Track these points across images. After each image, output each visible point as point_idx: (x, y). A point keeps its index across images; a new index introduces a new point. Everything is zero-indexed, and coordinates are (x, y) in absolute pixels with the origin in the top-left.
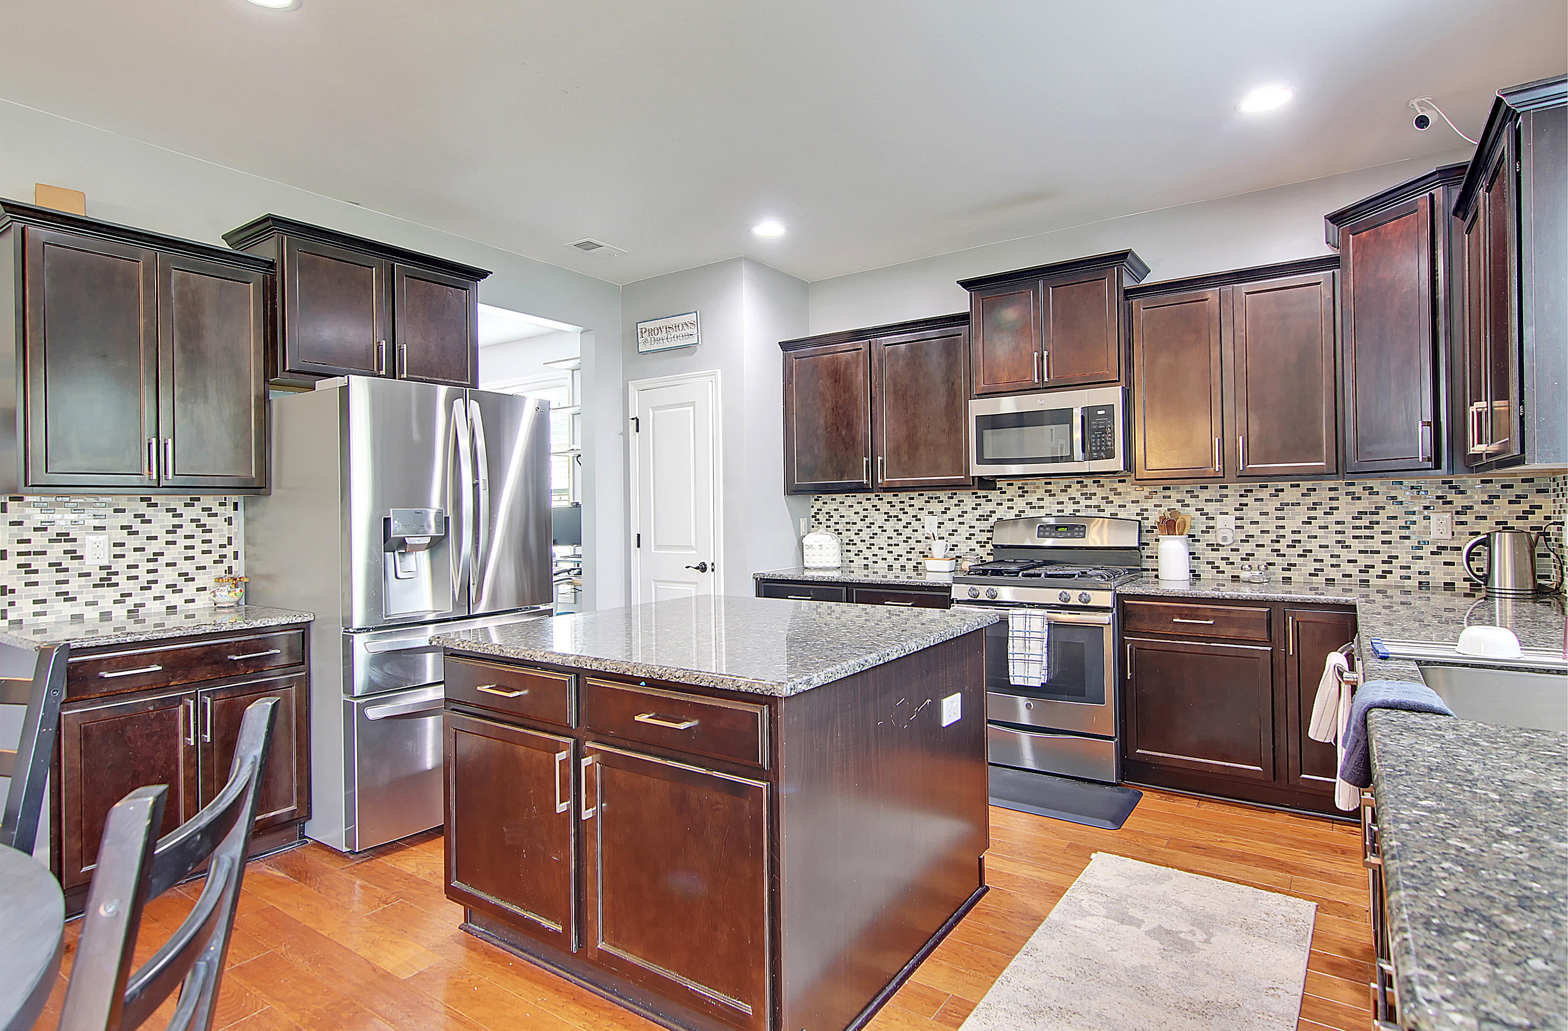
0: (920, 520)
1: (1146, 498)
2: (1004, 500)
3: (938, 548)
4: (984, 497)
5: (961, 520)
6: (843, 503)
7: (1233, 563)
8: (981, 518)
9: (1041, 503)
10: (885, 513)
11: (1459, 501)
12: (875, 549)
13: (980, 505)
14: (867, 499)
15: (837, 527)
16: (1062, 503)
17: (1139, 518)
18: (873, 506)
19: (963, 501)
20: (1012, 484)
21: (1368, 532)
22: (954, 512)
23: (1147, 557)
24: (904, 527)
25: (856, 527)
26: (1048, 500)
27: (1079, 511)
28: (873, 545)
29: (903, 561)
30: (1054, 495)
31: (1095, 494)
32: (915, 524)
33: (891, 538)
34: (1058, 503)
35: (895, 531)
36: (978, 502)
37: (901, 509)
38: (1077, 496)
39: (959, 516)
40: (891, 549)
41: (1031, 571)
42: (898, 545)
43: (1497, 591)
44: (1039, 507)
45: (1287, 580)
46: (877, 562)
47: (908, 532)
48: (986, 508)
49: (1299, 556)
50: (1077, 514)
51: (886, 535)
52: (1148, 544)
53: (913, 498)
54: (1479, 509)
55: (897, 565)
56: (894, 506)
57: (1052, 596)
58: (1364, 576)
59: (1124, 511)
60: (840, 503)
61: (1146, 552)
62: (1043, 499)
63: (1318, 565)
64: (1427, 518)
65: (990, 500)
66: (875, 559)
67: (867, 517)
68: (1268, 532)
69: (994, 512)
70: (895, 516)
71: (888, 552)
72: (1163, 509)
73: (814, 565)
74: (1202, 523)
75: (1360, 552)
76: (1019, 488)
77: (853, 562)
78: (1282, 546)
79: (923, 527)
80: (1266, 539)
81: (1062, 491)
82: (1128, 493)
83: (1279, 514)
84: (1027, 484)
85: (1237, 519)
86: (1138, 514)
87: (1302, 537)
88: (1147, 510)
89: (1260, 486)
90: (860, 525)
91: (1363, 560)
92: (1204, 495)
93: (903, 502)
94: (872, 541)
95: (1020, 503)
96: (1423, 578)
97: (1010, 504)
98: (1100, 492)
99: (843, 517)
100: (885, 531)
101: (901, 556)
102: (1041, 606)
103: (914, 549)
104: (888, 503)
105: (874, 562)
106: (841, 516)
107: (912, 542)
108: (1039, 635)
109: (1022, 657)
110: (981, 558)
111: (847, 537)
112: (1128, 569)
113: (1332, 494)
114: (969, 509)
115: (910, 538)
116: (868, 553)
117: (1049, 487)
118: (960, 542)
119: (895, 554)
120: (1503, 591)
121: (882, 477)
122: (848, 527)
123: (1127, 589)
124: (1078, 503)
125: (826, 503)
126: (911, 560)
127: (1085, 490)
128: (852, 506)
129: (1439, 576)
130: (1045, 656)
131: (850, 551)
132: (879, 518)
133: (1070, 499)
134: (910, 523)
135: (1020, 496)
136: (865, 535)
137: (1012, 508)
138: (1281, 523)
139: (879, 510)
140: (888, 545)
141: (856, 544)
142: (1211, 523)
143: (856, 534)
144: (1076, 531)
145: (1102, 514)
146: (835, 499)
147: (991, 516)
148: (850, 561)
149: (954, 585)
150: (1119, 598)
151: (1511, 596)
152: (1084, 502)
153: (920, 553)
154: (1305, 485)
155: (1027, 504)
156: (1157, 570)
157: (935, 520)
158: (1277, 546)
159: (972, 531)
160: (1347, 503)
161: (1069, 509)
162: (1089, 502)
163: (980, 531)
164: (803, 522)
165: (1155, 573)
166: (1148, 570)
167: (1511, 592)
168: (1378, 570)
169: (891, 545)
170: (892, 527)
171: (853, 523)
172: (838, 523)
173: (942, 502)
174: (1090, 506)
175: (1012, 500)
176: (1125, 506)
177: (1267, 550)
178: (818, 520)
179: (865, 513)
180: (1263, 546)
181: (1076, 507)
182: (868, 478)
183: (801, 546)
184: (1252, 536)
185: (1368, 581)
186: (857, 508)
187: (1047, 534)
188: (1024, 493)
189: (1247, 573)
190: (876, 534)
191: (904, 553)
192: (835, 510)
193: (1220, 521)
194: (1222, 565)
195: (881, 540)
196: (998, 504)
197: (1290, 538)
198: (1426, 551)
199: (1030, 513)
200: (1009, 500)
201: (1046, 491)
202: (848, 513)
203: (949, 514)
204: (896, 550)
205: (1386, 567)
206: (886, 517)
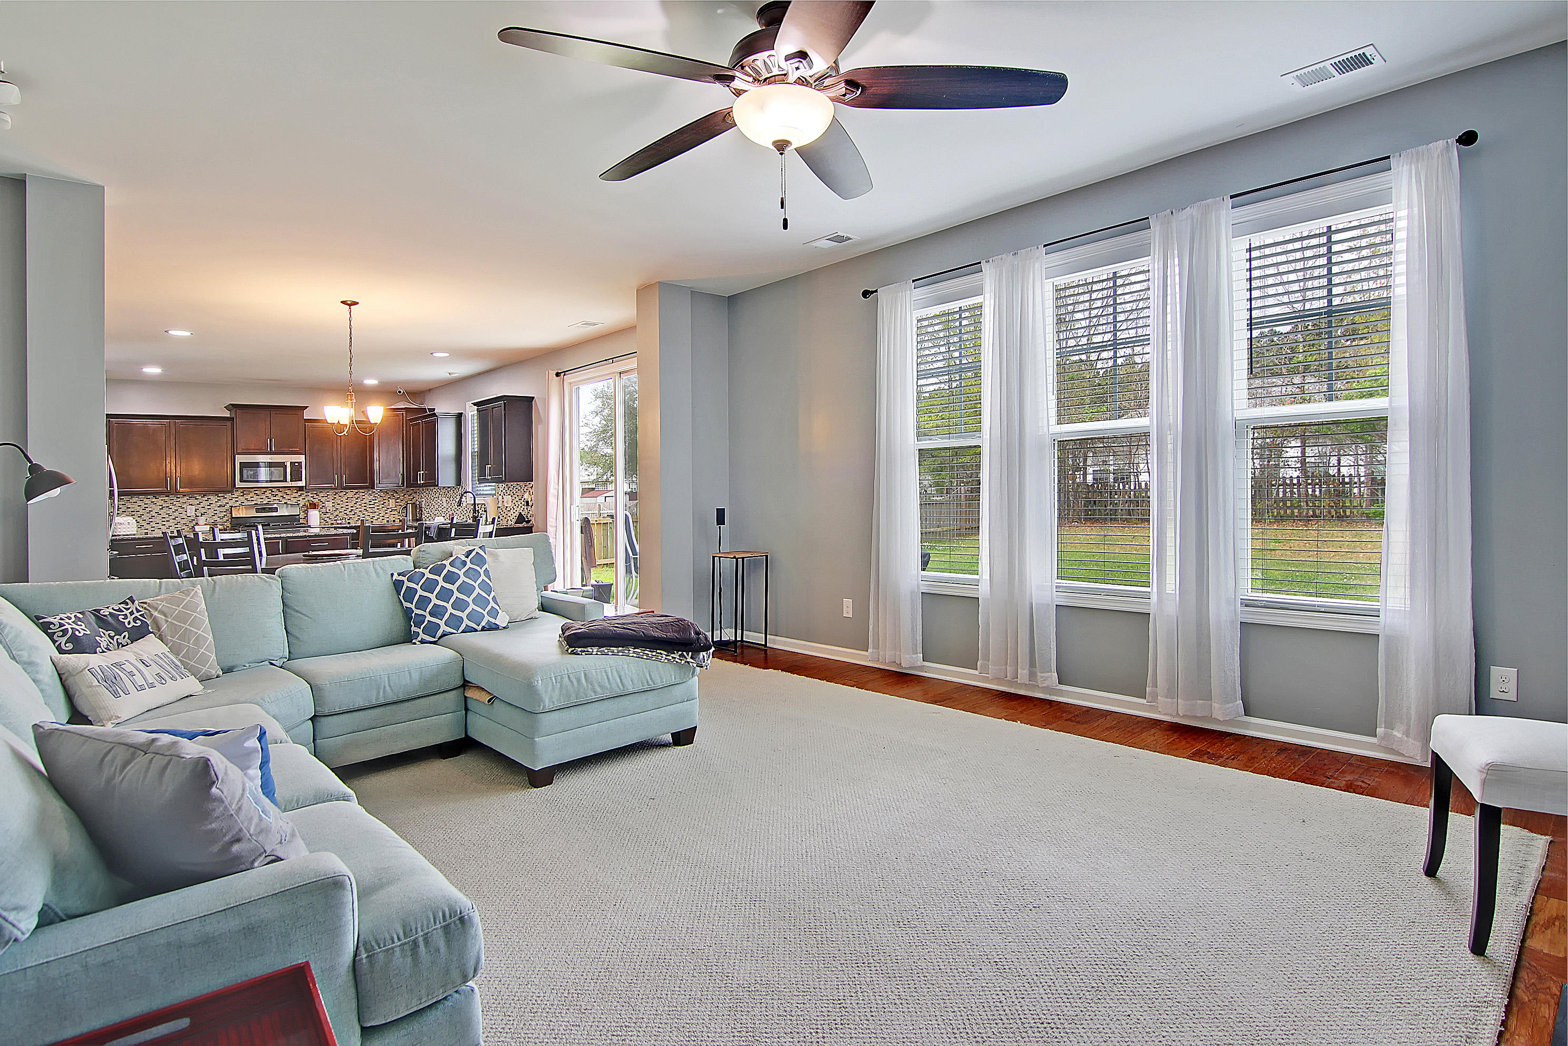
0: (184, 508)
1: (299, 496)
2: (233, 498)
4: (222, 496)
5: (209, 507)
7: (332, 519)
8: (220, 506)
9: (253, 499)
11: (397, 496)
12: (153, 524)
13: (220, 500)
14: (148, 499)
17: (297, 504)
18: (152, 502)
19: (210, 499)
21: (373, 506)
22: (205, 504)
24: (173, 512)
26: (256, 497)
28: (152, 522)
29: (172, 529)
30: (259, 495)
31: (277, 495)
32: (180, 510)
33: (164, 518)
34: (261, 499)
35: (167, 514)
36: (219, 498)
37: (171, 503)
38: (270, 495)
39: (208, 505)
40: (164, 523)
42: (169, 521)
44: (251, 500)
45: (349, 524)
46: (154, 531)
47: (176, 514)
48: (223, 502)
49: (353, 515)
50: (270, 503)
51: (160, 517)
52: (303, 513)
53: (178, 498)
55: (168, 532)
56: (165, 502)
58: (372, 520)
59: (290, 501)
61: (302, 517)
62: (253, 497)
63: (359, 518)
64: (389, 501)
65: (226, 498)
66: (153, 529)
67: (147, 508)
68: (343, 507)
69: (228, 503)
70: (166, 507)
71: (162, 525)
72: (306, 500)
74: (320, 505)
75: (371, 512)
76: (241, 492)
78: (348, 512)
79: (186, 512)
80: (342, 510)
81: (262, 493)
82: (292, 494)
83: (347, 501)
84: (245, 491)
85: (333, 503)
86: (296, 502)
87: (354, 508)
88: (299, 500)
89: (341, 492)
90: (141, 512)
91: (372, 515)
92: (322, 495)
93: (171, 500)
94: (151, 520)
95: (242, 499)
97: (236, 499)
98: (280, 494)
99: (129, 508)
100: (160, 514)
101: (171, 526)
103: (180, 522)
104: (162, 500)
106: (127, 508)
113: (365, 494)
114: (213, 502)
115: (177, 517)
116: (148, 527)
118: (210, 518)
119: (167, 526)
122: (133, 513)
124: (270, 498)
126: (177, 528)
127: (273, 493)
128: (136, 502)
129: (392, 519)
132: (157, 509)
133: (266, 497)
134: (177, 510)
135: (242, 496)
136: (146, 517)
137: (237, 501)
138: (347, 504)
139: (156, 504)
140: (162, 521)
142: (324, 505)
143: (138, 517)
144: (273, 510)
145: (281, 503)
147: (226, 505)
153: (184, 524)
154: (357, 491)
155: (245, 499)
158: (346, 512)
159: (215, 512)
160: (368, 497)
161: (266, 501)
162: (275, 498)
163: (220, 512)
168: (375, 518)
169: (164, 521)
170: (164, 512)
173: (197, 499)
174: (276, 500)
176: (290, 499)
179: (146, 506)
181: (269, 500)
184: (338, 509)
186: (143, 503)
187: (261, 511)
188: (243, 494)
189: (338, 521)
190: (154, 516)
191: (173, 525)
193: (328, 503)
194: (328, 520)
195: (158, 519)
196: (229, 500)
197: (350, 508)
198: (389, 511)
199: (246, 503)
201: (255, 494)
202: (133, 506)
203: (202, 505)
204: (167, 524)
205: (378, 517)
206: (161, 507)
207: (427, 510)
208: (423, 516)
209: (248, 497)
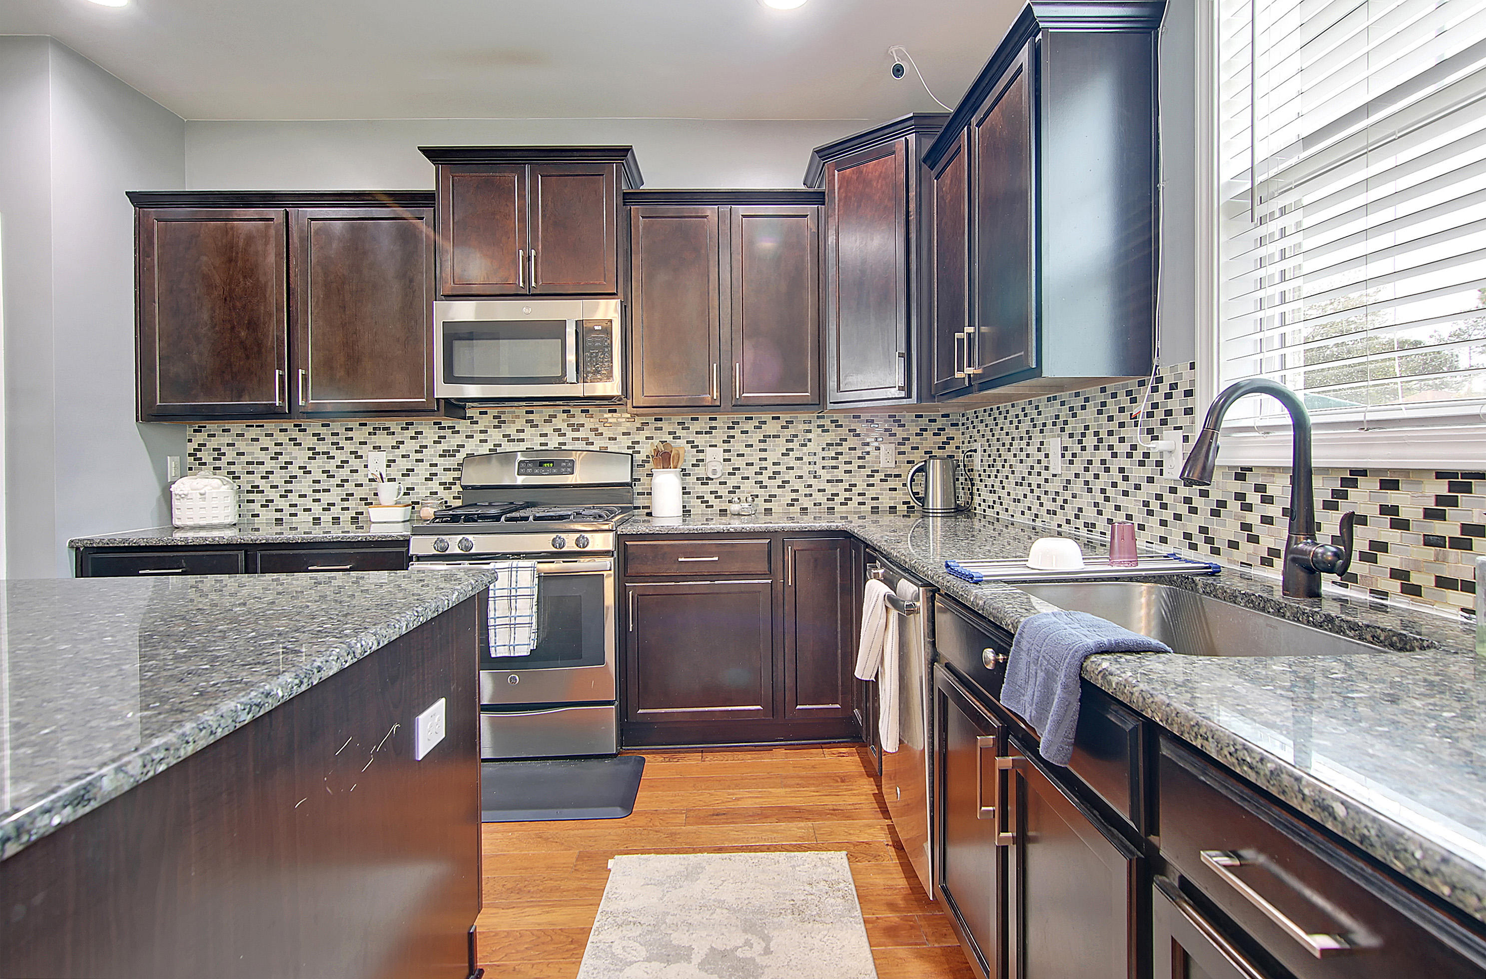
0: (361, 457)
1: (638, 429)
2: (476, 432)
3: (388, 492)
4: (449, 428)
5: (419, 456)
6: (243, 435)
7: (721, 497)
8: (445, 454)
9: (521, 436)
10: (309, 449)
11: (901, 433)
12: (293, 498)
13: (444, 437)
14: (281, 431)
15: (233, 468)
16: (546, 435)
17: (630, 451)
18: (290, 440)
19: (421, 433)
20: (486, 413)
21: (833, 463)
22: (410, 446)
23: (638, 494)
24: (338, 467)
25: (263, 469)
26: (529, 431)
27: (565, 444)
28: (291, 491)
29: (336, 511)
30: (537, 426)
31: (583, 425)
32: (354, 463)
33: (319, 482)
34: (541, 435)
35: (324, 472)
36: (442, 434)
37: (333, 444)
38: (563, 426)
39: (417, 452)
40: (318, 496)
41: (514, 515)
42: (329, 490)
43: (931, 511)
44: (519, 440)
45: (768, 511)
46: (296, 515)
47: (345, 473)
48: (452, 442)
49: (779, 487)
50: (563, 447)
51: (309, 478)
52: (639, 480)
53: (351, 429)
54: (915, 440)
55: (326, 518)
56: (324, 439)
57: (543, 542)
58: (831, 504)
59: (615, 444)
60: (238, 435)
61: (638, 488)
62: (523, 431)
63: (794, 495)
64: (878, 449)
65: (458, 432)
66: (292, 510)
67: (281, 454)
68: (752, 464)
69: (463, 446)
70: (324, 453)
71: (314, 501)
72: (656, 442)
73: (190, 523)
74: (691, 456)
75: (828, 481)
76: (495, 417)
77: (258, 515)
78: (764, 478)
79: (366, 466)
80: (750, 472)
81: (546, 421)
82: (618, 424)
83: (762, 445)
84: (504, 413)
85: (725, 451)
86: (629, 448)
87: (782, 468)
88: (638, 443)
89: (747, 418)
90: (269, 465)
91: (830, 489)
92: (695, 427)
93: (337, 434)
94: (289, 487)
95: (495, 436)
96: (875, 503)
97: (483, 437)
98: (589, 423)
99: (243, 454)
100: (310, 472)
101: (334, 505)
102: (528, 556)
103: (352, 495)
104: (314, 435)
105: (291, 515)
106: (238, 454)
107: (350, 487)
108: (528, 592)
109: (506, 621)
110: (446, 502)
111: (248, 482)
112: (621, 508)
113: (807, 427)
114: (429, 442)
115: (347, 481)
116: (283, 504)
117: (531, 417)
118: (417, 484)
119: (324, 503)
120: (935, 511)
121: (305, 397)
122: (251, 468)
123: (627, 529)
124: (564, 435)
125: (214, 436)
126: (348, 509)
127: (573, 421)
128: (257, 440)
129: (886, 502)
130: (535, 615)
131: (253, 501)
132: (301, 456)
133: (555, 430)
134: (347, 462)
135: (495, 427)
136: (278, 478)
137: (486, 441)
138: (763, 455)
139: (300, 444)
140: (314, 491)
141: (263, 492)
142: (701, 456)
143: (262, 478)
144: (563, 467)
145: (591, 448)
146: (229, 431)
147: (459, 451)
148: (253, 516)
149: (414, 537)
150: (620, 539)
151: (940, 515)
152: (570, 434)
153: (361, 499)
154: (785, 417)
155: (504, 436)
156: (648, 507)
157: (383, 457)
158: (760, 478)
159: (434, 470)
160: (819, 435)
161: (553, 442)
162: (576, 435)
163: (445, 470)
164: (172, 463)
165: (647, 511)
166: (639, 508)
167: (940, 511)
168: (840, 499)
169: (319, 491)
170: (319, 467)
171: (258, 463)
172: (234, 463)
173: (393, 433)
174: (578, 439)
175: (486, 432)
176: (615, 439)
177: (751, 482)
178: (201, 459)
179: (278, 449)
180: (748, 478)
181: (561, 440)
182: (282, 398)
183: (167, 497)
184: (739, 469)
185: (833, 508)
186: (266, 442)
187: (529, 470)
188: (500, 423)
189: (737, 505)
190: (296, 477)
191: (337, 500)
192: (228, 445)
193: (710, 452)
194: (711, 499)
195: (304, 485)
196: (467, 437)
197: (772, 469)
198: (876, 480)
199: (507, 447)
200: (481, 432)
201: (527, 422)
202: (249, 449)
203: (403, 450)
204: (325, 498)
205: (847, 494)
206: (310, 454)
207: (989, 482)
208: (977, 499)
209: (511, 430)
